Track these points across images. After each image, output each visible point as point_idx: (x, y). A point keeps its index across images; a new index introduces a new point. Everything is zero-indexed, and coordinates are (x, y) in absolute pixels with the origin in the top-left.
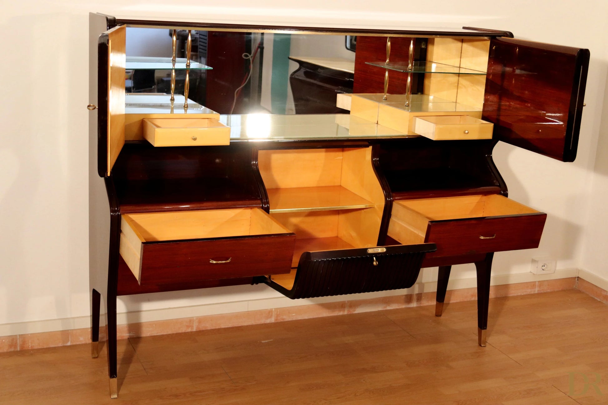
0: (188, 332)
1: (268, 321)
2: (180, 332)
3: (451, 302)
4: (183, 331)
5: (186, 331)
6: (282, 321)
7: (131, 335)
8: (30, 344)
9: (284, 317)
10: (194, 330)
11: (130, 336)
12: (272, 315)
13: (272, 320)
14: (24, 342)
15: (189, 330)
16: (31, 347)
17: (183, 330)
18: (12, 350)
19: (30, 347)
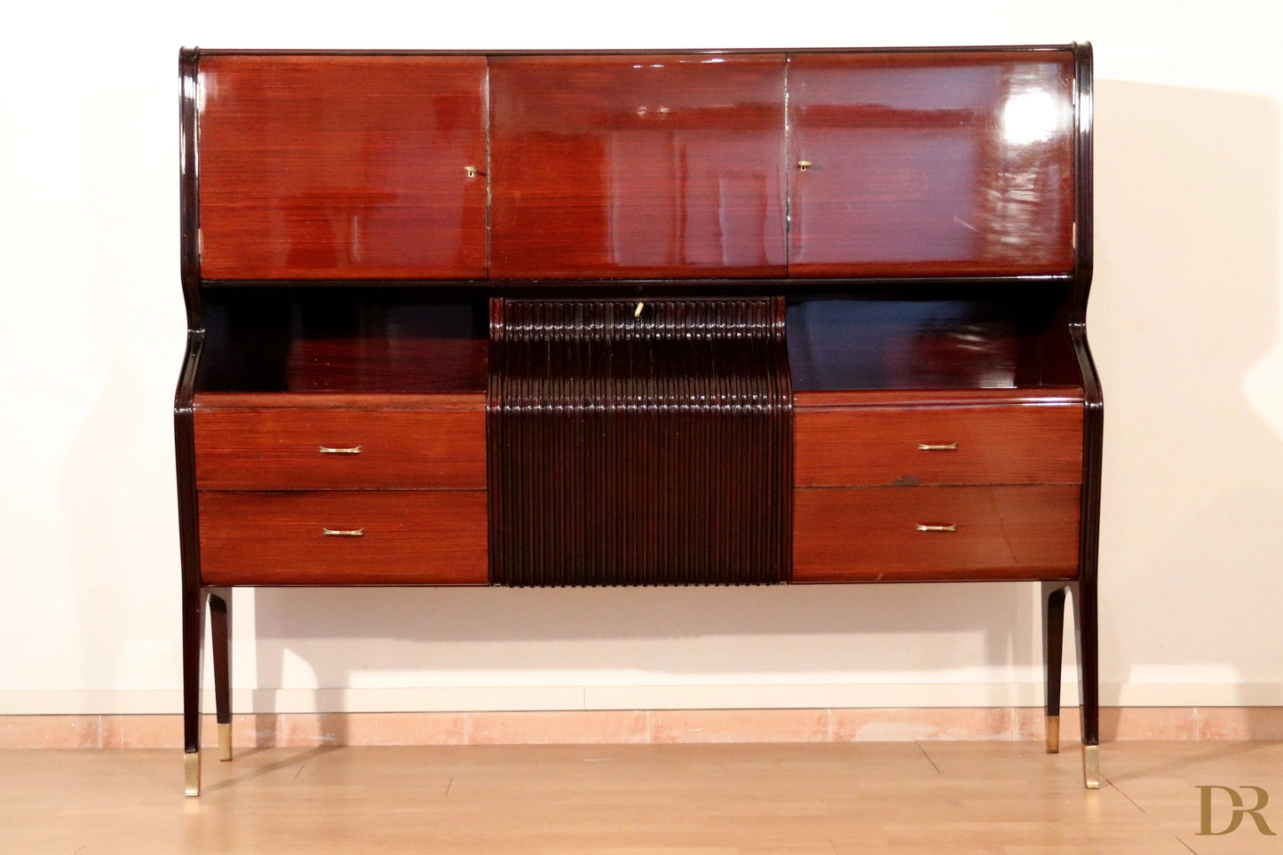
0: (449, 747)
1: (636, 739)
2: (433, 743)
3: (1118, 739)
4: (441, 743)
5: (448, 744)
6: (669, 742)
7: (328, 738)
8: (122, 737)
9: (675, 734)
10: (466, 742)
11: (324, 741)
12: (644, 727)
13: (646, 738)
14: (110, 733)
15: (453, 742)
16: (124, 742)
17: (440, 739)
18: (88, 745)
19: (122, 743)
